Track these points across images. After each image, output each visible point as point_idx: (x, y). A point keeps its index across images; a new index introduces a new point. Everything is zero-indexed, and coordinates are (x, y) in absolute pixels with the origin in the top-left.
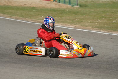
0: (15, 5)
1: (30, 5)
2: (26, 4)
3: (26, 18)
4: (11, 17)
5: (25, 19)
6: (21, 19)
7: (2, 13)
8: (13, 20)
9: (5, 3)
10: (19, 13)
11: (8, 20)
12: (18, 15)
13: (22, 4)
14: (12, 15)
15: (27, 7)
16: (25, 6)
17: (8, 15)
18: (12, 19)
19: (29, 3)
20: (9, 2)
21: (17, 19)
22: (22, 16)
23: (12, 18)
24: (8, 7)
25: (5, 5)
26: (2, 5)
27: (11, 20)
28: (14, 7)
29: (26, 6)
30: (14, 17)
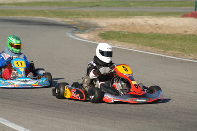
0: (168, 32)
1: (194, 32)
2: (187, 30)
3: (191, 54)
4: (164, 52)
5: (189, 55)
6: (183, 55)
7: (149, 46)
8: (168, 58)
9: (151, 30)
10: (177, 46)
11: (162, 57)
12: (176, 49)
13: (180, 31)
14: (166, 48)
15: (189, 35)
16: (185, 33)
17: (159, 48)
18: (167, 55)
19: (191, 29)
20: (158, 27)
21: (174, 56)
22: (183, 50)
23: (167, 53)
24: (159, 36)
25: (151, 32)
26: (147, 32)
27: (165, 57)
28: (168, 35)
29: (188, 33)
30: (170, 52)
